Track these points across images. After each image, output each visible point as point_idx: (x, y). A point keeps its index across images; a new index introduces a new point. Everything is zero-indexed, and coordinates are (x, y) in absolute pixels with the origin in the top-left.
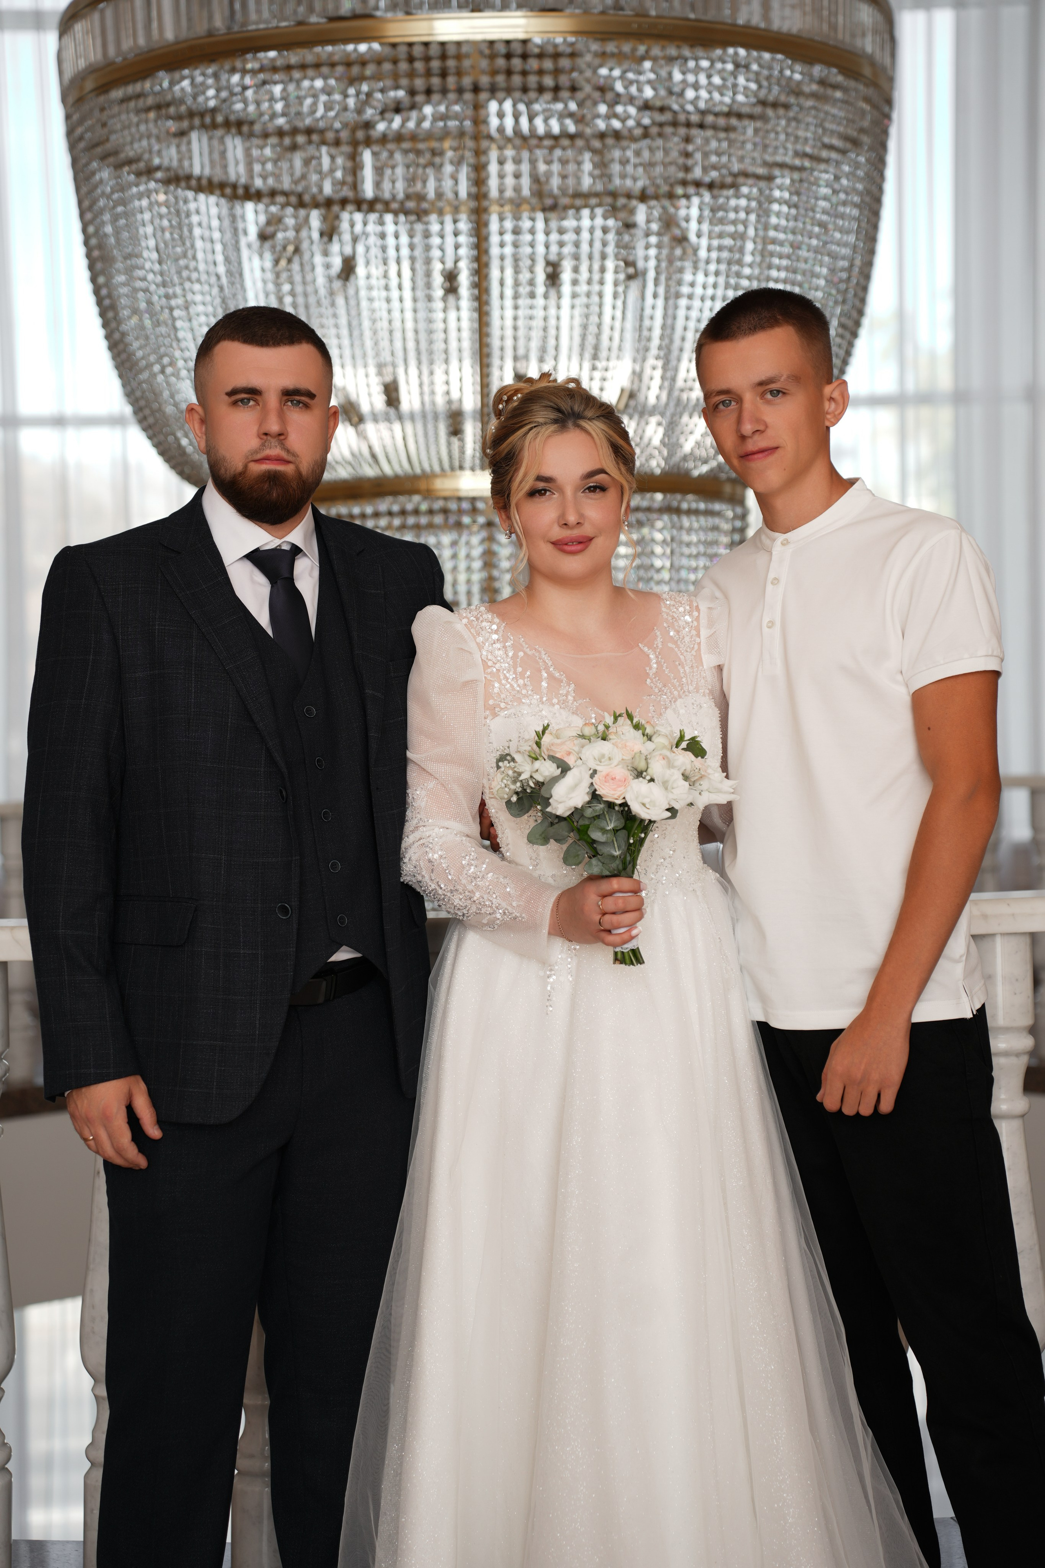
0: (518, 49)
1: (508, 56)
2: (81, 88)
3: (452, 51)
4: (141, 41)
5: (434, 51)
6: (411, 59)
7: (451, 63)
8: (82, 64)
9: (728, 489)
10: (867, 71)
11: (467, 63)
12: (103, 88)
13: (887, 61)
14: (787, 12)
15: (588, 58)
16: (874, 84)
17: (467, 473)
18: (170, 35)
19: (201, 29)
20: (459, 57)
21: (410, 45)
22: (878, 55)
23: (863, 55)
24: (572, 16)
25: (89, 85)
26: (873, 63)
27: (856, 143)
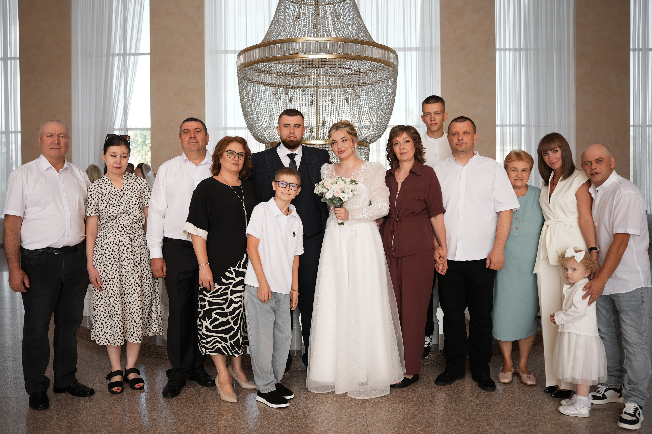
0: (324, 60)
1: (322, 61)
2: (241, 67)
3: (311, 60)
4: (252, 59)
5: (307, 60)
6: (303, 62)
7: (311, 63)
8: (241, 63)
9: (365, 144)
10: (393, 66)
11: (314, 63)
12: (245, 67)
13: (396, 64)
14: (376, 54)
15: (337, 62)
16: (394, 68)
17: (313, 140)
18: (257, 58)
19: (263, 57)
20: (312, 61)
21: (303, 59)
22: (394, 63)
23: (391, 63)
24: (335, 54)
25: (242, 67)
26: (393, 64)
27: (390, 79)
